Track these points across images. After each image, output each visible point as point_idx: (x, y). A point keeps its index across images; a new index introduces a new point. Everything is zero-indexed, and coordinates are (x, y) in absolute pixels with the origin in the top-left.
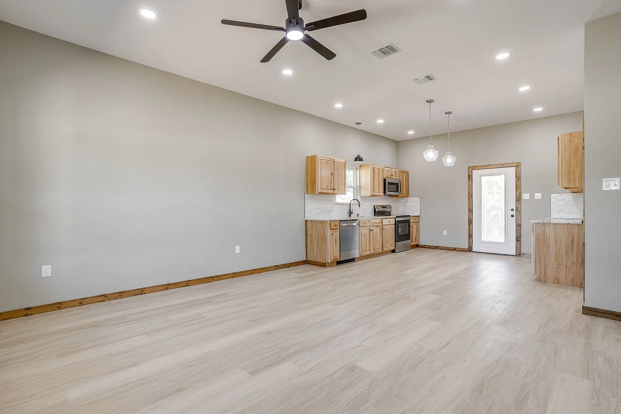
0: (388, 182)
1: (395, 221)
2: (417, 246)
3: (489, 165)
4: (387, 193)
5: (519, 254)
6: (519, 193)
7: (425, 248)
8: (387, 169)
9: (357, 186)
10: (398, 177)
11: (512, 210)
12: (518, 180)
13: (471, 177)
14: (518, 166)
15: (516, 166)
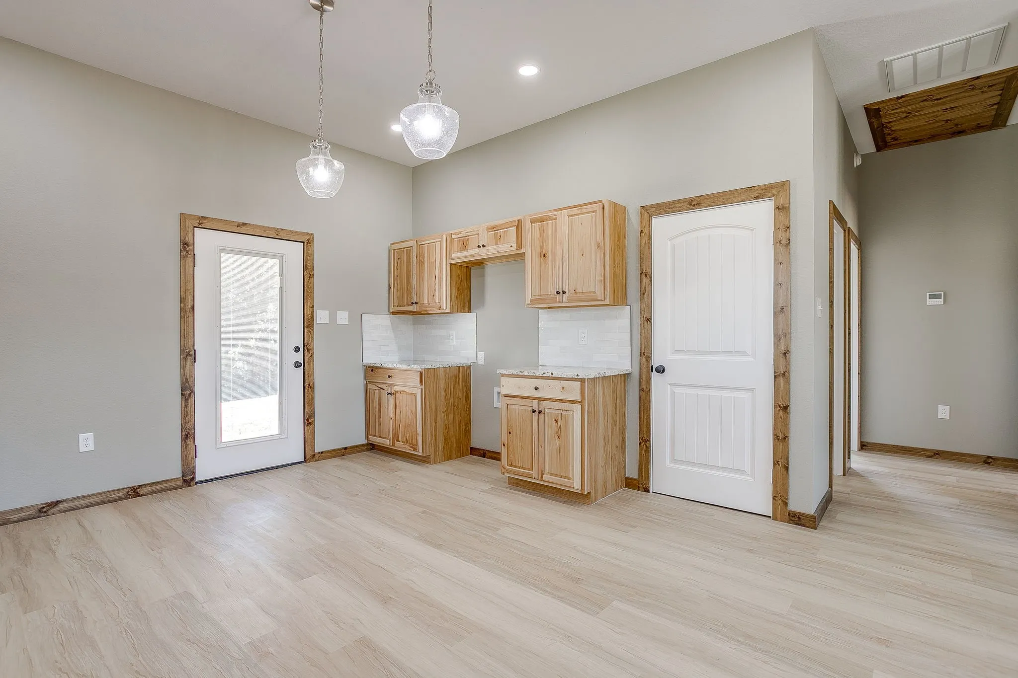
3: (244, 224)
5: (311, 456)
6: (310, 310)
11: (297, 350)
12: (310, 277)
13: (191, 248)
14: (308, 242)
15: (304, 242)
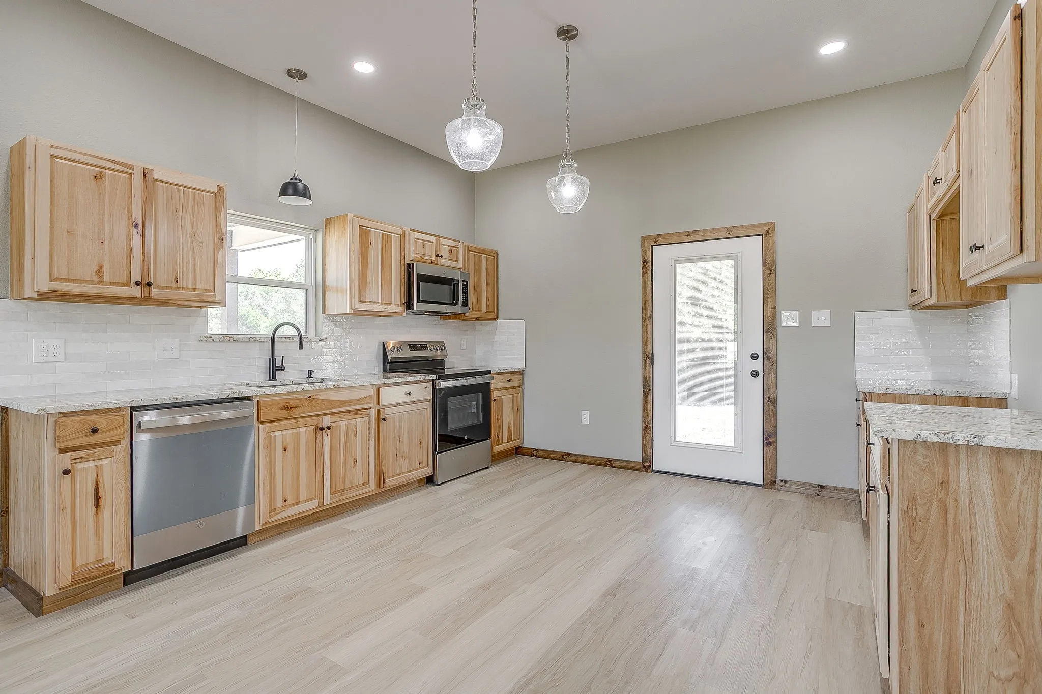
0: (418, 275)
1: (434, 390)
2: (518, 451)
3: (694, 232)
4: (416, 306)
5: (771, 482)
6: (772, 311)
7: (536, 456)
8: (417, 235)
9: (317, 284)
10: (460, 264)
11: (755, 357)
12: (770, 274)
13: (650, 264)
14: (768, 233)
15: (762, 235)
